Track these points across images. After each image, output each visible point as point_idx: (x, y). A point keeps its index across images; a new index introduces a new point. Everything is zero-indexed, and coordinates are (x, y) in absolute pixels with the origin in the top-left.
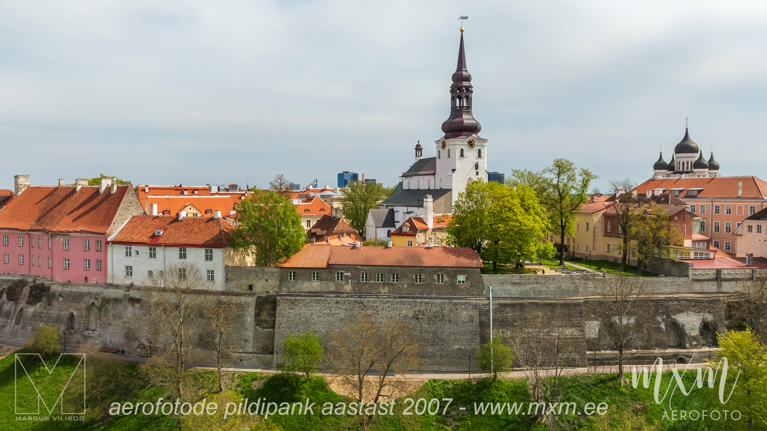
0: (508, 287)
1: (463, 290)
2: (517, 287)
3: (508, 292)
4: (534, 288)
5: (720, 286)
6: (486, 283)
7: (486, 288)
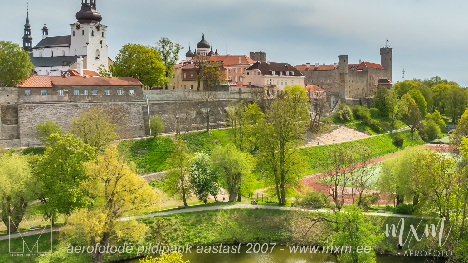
0: (155, 95)
1: (132, 97)
2: (159, 96)
3: (155, 98)
4: (167, 96)
5: (240, 95)
6: (144, 94)
7: (144, 96)
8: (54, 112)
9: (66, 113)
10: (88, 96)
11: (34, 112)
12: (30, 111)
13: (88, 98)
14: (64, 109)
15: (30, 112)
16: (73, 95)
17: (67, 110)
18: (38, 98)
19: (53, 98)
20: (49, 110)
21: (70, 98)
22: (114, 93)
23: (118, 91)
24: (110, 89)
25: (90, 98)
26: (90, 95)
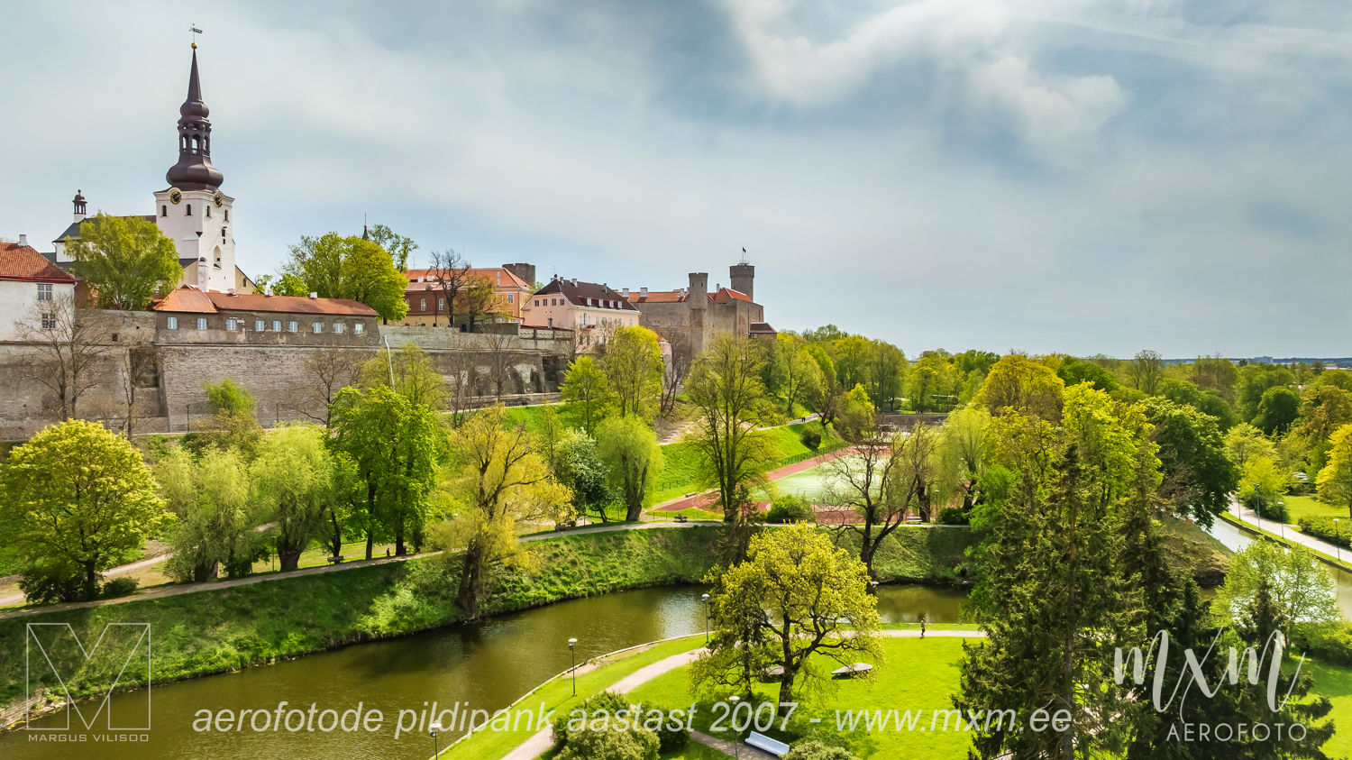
1: (361, 339)
3: (399, 342)
4: (419, 338)
5: (536, 344)
6: (381, 333)
7: (381, 338)
8: (224, 363)
9: (245, 368)
10: (282, 334)
11: (188, 362)
12: (182, 361)
13: (281, 337)
14: (241, 359)
15: (182, 363)
16: (254, 331)
17: (247, 360)
18: (190, 335)
19: (217, 337)
20: (215, 360)
21: (249, 337)
22: (327, 330)
23: (335, 325)
24: (320, 321)
25: (284, 337)
26: (285, 332)
